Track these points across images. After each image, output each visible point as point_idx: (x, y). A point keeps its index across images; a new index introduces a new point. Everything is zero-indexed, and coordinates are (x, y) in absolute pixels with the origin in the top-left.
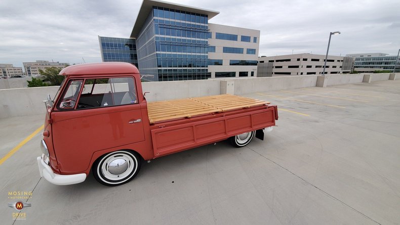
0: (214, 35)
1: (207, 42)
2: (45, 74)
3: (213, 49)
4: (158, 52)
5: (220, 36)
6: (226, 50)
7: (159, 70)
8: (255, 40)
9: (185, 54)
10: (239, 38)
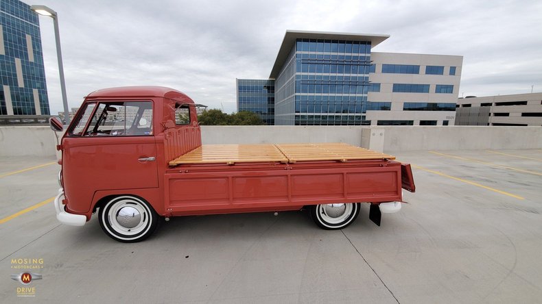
0: (379, 68)
1: (367, 78)
2: (184, 119)
3: (376, 87)
4: (297, 94)
5: (388, 69)
6: (398, 88)
7: (296, 116)
8: (453, 71)
9: (333, 95)
10: (423, 70)
